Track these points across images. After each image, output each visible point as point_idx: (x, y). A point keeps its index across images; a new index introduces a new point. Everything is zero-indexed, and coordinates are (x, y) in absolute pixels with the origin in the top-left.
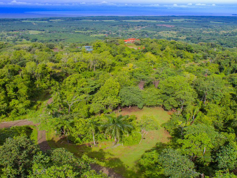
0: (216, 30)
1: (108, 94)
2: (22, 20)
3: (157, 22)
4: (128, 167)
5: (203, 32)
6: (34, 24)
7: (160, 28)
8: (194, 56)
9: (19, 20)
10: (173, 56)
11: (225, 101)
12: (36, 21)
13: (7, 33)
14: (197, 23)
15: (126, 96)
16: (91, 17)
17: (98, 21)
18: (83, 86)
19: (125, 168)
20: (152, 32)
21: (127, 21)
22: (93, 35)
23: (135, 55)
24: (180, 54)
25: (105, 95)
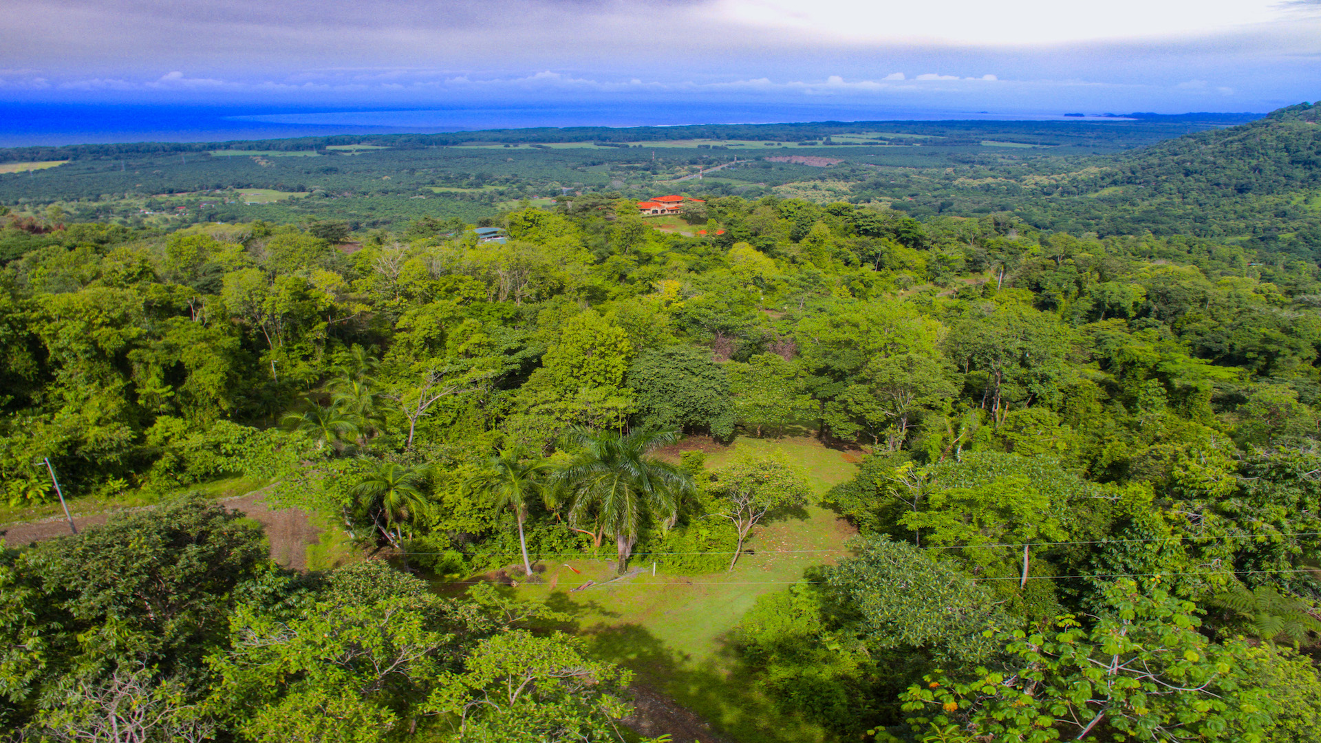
0: (1009, 173)
1: (577, 377)
2: (213, 147)
3: (769, 147)
4: (687, 658)
5: (956, 183)
6: (263, 163)
7: (781, 169)
8: (928, 261)
9: (198, 150)
10: (846, 260)
11: (1081, 411)
12: (271, 153)
13: (149, 200)
14: (932, 149)
15: (660, 385)
16: (500, 131)
17: (525, 146)
18: (471, 349)
19: (671, 661)
20: (752, 186)
21: (646, 144)
22: (509, 203)
23: (687, 257)
24: (872, 253)
25: (566, 383)
